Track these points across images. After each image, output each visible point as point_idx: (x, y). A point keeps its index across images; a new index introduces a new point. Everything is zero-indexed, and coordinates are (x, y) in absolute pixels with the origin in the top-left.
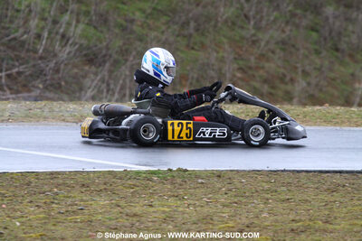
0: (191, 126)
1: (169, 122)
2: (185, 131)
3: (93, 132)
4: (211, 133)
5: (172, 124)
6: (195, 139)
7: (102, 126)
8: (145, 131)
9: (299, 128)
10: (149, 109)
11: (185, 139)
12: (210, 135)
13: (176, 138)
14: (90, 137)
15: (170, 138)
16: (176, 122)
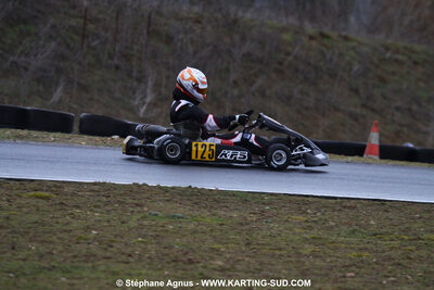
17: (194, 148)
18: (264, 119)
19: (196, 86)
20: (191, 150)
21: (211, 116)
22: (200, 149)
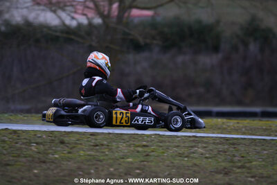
0: (129, 115)
1: (114, 112)
2: (124, 118)
3: (56, 118)
4: (143, 121)
5: (116, 113)
6: (132, 124)
7: (63, 113)
11: (124, 124)
12: (142, 122)
13: (118, 123)
15: (114, 123)
16: (119, 112)
17: (114, 116)
18: (156, 93)
20: (112, 117)
21: (119, 90)
22: (118, 115)
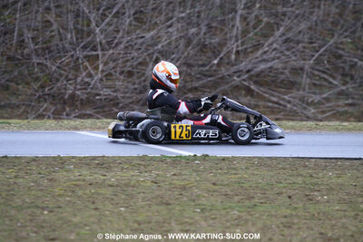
0: (189, 128)
1: (172, 125)
2: (185, 132)
3: (116, 134)
5: (175, 127)
6: (193, 139)
7: (122, 128)
8: (154, 132)
9: (278, 130)
10: (159, 115)
11: (185, 138)
12: (205, 135)
13: (178, 138)
14: (113, 137)
15: (173, 137)
16: (178, 126)
17: (173, 130)
19: (169, 77)
22: (177, 129)
